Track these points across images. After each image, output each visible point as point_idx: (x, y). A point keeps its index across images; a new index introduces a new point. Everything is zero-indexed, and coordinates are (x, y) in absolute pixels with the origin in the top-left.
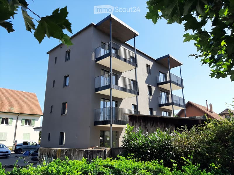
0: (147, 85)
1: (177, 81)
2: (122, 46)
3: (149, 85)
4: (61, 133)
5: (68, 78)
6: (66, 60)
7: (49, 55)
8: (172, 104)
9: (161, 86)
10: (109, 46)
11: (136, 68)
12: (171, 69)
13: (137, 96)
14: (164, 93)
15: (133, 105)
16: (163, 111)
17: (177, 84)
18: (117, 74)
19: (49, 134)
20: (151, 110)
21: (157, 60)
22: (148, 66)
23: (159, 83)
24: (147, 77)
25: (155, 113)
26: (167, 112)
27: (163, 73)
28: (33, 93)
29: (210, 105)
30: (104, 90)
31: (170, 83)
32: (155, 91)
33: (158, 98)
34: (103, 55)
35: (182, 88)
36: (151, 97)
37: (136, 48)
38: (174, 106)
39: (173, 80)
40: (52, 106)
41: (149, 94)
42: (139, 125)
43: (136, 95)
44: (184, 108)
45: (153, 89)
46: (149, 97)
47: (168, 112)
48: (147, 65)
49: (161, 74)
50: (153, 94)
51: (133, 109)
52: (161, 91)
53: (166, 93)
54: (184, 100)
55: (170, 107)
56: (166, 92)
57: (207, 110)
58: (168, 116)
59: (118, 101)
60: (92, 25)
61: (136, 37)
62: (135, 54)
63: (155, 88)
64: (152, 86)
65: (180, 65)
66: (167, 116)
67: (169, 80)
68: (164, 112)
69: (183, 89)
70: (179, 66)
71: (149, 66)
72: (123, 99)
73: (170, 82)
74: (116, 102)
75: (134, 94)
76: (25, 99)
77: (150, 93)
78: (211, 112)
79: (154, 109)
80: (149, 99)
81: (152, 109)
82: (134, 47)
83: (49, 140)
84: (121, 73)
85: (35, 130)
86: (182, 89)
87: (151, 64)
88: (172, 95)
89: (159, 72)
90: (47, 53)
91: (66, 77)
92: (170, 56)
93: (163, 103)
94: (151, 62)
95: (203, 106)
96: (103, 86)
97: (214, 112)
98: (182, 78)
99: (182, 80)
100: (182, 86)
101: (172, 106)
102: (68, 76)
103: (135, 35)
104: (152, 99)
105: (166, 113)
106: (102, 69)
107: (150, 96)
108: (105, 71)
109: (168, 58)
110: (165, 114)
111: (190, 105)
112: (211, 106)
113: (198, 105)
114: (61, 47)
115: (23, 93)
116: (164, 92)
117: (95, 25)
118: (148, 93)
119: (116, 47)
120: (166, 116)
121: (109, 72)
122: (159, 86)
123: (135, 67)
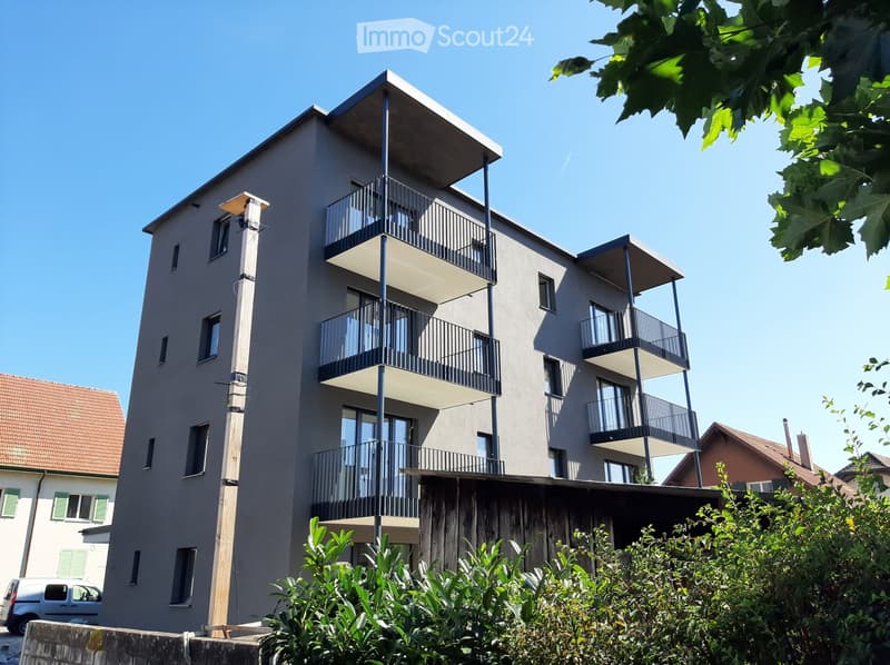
0: (541, 355)
1: (663, 340)
2: (437, 200)
3: (550, 356)
4: (179, 550)
5: (216, 328)
6: (211, 256)
7: (151, 236)
8: (644, 431)
9: (597, 360)
10: (375, 195)
11: (489, 287)
12: (637, 294)
13: (494, 399)
14: (612, 388)
15: (480, 434)
16: (608, 461)
17: (663, 354)
18: (417, 311)
19: (138, 554)
20: (559, 456)
21: (583, 256)
22: (545, 282)
23: (591, 349)
24: (539, 325)
25: (573, 470)
26: (623, 465)
27: (607, 311)
28: (105, 391)
29: (798, 437)
30: (353, 371)
31: (632, 350)
32: (573, 378)
33: (586, 407)
34: (355, 230)
35: (683, 369)
36: (557, 405)
37: (491, 208)
38: (649, 439)
39: (643, 335)
40: (152, 441)
41: (548, 392)
42: (463, 518)
43: (490, 396)
44: (692, 451)
45: (568, 371)
46: (549, 405)
47: (630, 466)
48: (541, 276)
49: (598, 313)
50: (567, 395)
51: (482, 453)
52: (601, 380)
53: (619, 390)
54: (691, 415)
55: (633, 446)
56: (620, 386)
57: (790, 458)
58: (628, 483)
59: (419, 419)
60: (311, 114)
61: (490, 166)
62: (488, 232)
63: (573, 367)
64: (561, 362)
65: (673, 277)
66: (625, 481)
67: (630, 336)
68: (612, 465)
69: (688, 372)
70: (671, 283)
71: (551, 281)
72: (438, 410)
73: (634, 343)
74: (410, 422)
75: (482, 387)
76: (75, 416)
77: (556, 389)
78: (803, 466)
79: (568, 454)
80: (550, 412)
81: (561, 451)
82: (483, 204)
83: (136, 582)
84: (434, 306)
85: (89, 537)
86: (685, 372)
87: (557, 272)
88: (642, 396)
89: (593, 304)
90: (145, 230)
91: (210, 323)
92: (632, 241)
93: (608, 429)
94: (557, 265)
95: (773, 444)
96: (355, 353)
97: (815, 466)
98: (683, 330)
99: (682, 337)
100: (683, 361)
101: (642, 439)
102: (217, 320)
103: (487, 157)
104: (561, 412)
105: (620, 467)
106: (352, 289)
107: (553, 400)
108: (363, 296)
109: (626, 248)
110: (616, 475)
111: (722, 439)
112: (802, 440)
113: (754, 438)
114: (197, 206)
115: (68, 390)
116: (610, 383)
117: (326, 113)
118: (547, 388)
119: (412, 205)
120: (622, 482)
121: (374, 299)
122: (591, 360)
123: (485, 283)
